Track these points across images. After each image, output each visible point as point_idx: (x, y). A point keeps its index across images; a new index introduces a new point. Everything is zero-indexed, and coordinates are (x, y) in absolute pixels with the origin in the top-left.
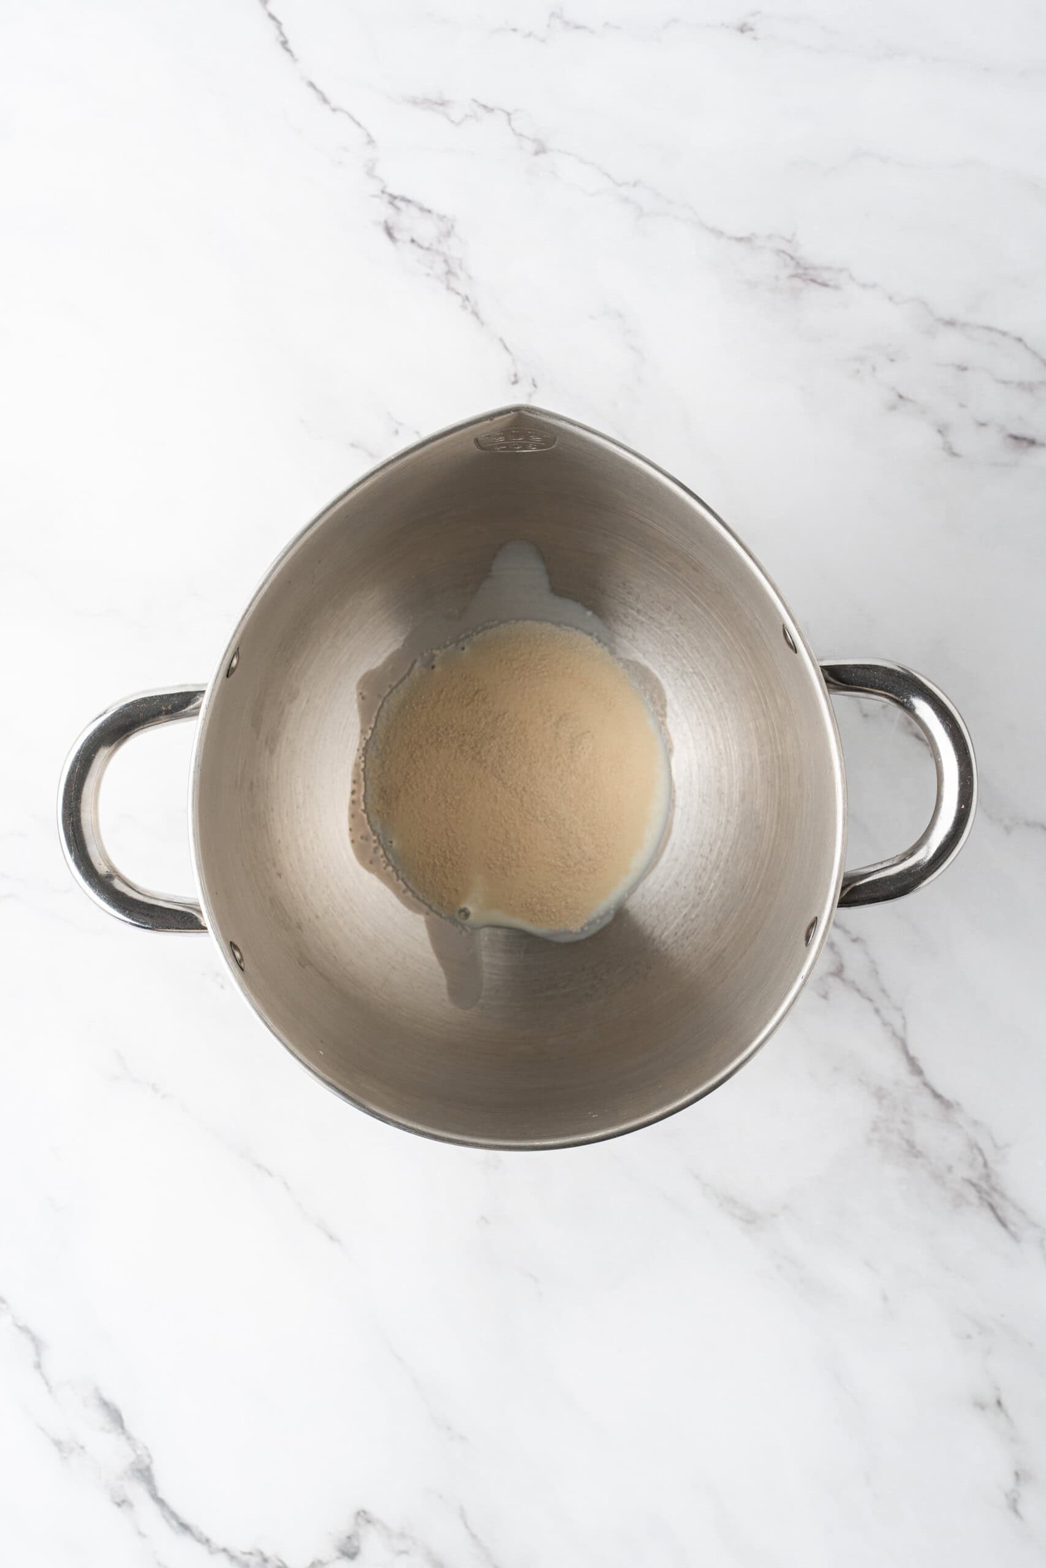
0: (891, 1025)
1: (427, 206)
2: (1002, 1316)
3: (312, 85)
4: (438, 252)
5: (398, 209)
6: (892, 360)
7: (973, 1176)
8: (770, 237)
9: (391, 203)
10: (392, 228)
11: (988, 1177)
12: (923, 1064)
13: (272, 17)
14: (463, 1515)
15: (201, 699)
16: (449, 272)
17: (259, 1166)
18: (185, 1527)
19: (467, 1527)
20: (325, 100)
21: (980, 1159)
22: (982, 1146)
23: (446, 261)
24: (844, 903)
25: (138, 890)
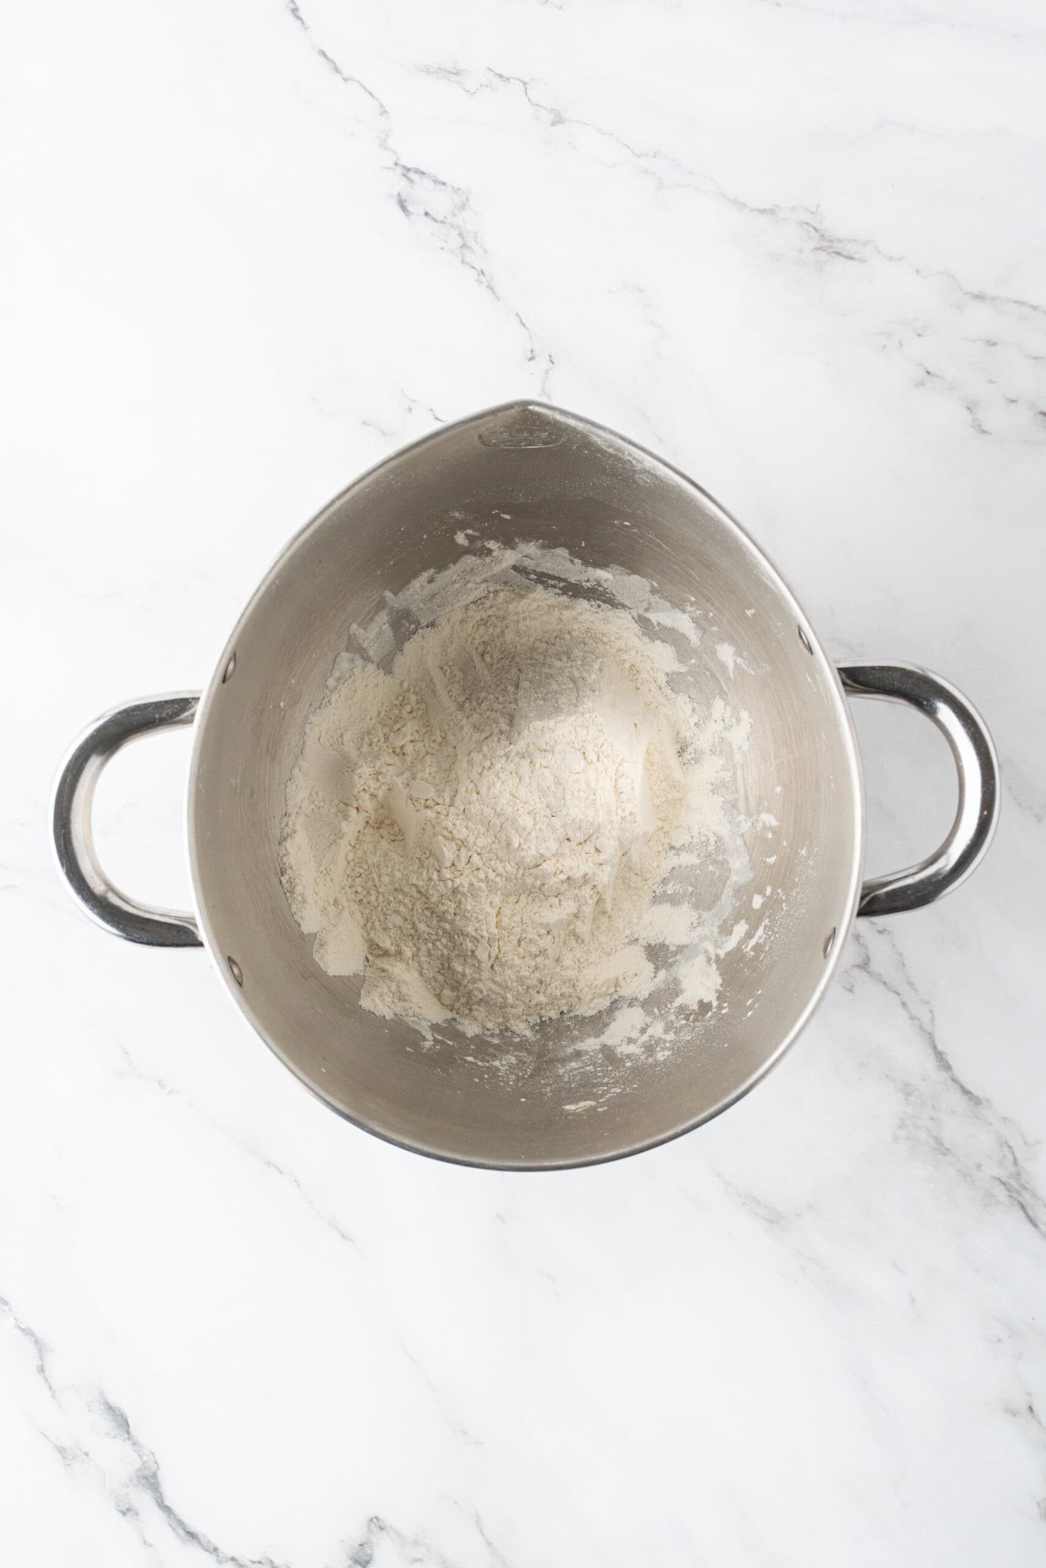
0: (918, 1020)
1: (441, 178)
2: (1033, 1319)
3: (323, 54)
4: (452, 226)
5: (412, 181)
6: (919, 335)
7: (1003, 1174)
8: (793, 209)
9: (405, 176)
10: (405, 201)
11: (1018, 1175)
12: (950, 1059)
14: (478, 1523)
15: (196, 706)
16: (464, 246)
17: (269, 1163)
18: (192, 1536)
19: (483, 1534)
20: (337, 70)
21: (1010, 1157)
22: (1011, 1143)
23: (460, 234)
24: (863, 912)
25: (132, 904)
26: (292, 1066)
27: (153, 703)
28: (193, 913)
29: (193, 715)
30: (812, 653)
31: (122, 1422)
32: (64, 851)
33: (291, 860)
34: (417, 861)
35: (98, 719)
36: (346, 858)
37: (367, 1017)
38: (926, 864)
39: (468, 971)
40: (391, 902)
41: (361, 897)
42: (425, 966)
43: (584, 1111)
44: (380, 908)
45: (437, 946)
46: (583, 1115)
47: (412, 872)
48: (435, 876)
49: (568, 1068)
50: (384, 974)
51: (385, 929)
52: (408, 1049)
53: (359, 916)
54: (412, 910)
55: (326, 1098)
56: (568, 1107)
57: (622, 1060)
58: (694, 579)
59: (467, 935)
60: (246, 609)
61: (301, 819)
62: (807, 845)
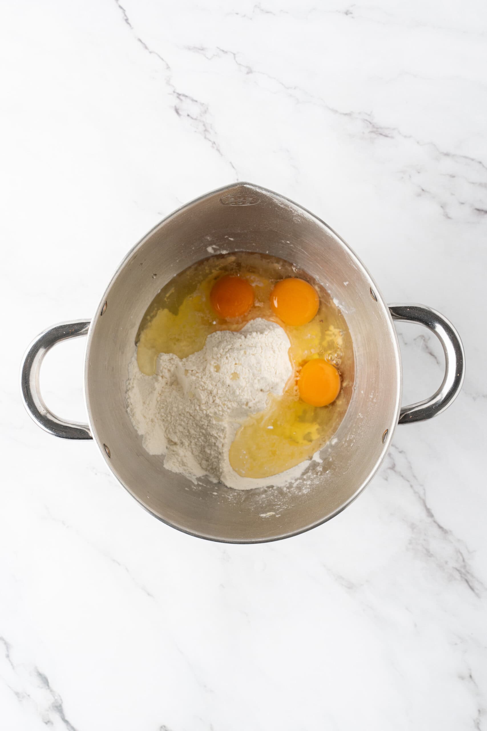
0: (418, 493)
1: (195, 99)
2: (472, 634)
3: (140, 40)
4: (200, 121)
5: (181, 100)
6: (419, 172)
7: (458, 566)
8: (360, 113)
9: (178, 97)
10: (178, 109)
11: (465, 567)
12: (433, 512)
13: (121, 7)
14: (212, 728)
15: (88, 326)
16: (206, 130)
17: (113, 560)
20: (146, 48)
21: (461, 558)
22: (462, 551)
23: (204, 125)
24: (401, 422)
25: (58, 419)
26: (134, 495)
27: (68, 325)
28: (88, 423)
29: (87, 330)
30: (377, 301)
31: (45, 681)
32: (27, 394)
33: (131, 401)
34: (189, 401)
35: (42, 333)
36: (157, 400)
37: (167, 473)
38: (430, 399)
39: (212, 453)
40: (178, 420)
41: (163, 418)
42: (194, 450)
43: (269, 517)
44: (172, 423)
45: (199, 441)
46: (269, 518)
47: (187, 406)
48: (198, 408)
49: (262, 497)
50: (174, 453)
51: (175, 433)
52: (186, 489)
53: (163, 427)
54: (188, 424)
55: (150, 510)
56: (262, 515)
57: (286, 494)
58: (320, 268)
59: (212, 436)
60: (112, 280)
61: (136, 381)
62: (373, 392)
